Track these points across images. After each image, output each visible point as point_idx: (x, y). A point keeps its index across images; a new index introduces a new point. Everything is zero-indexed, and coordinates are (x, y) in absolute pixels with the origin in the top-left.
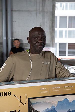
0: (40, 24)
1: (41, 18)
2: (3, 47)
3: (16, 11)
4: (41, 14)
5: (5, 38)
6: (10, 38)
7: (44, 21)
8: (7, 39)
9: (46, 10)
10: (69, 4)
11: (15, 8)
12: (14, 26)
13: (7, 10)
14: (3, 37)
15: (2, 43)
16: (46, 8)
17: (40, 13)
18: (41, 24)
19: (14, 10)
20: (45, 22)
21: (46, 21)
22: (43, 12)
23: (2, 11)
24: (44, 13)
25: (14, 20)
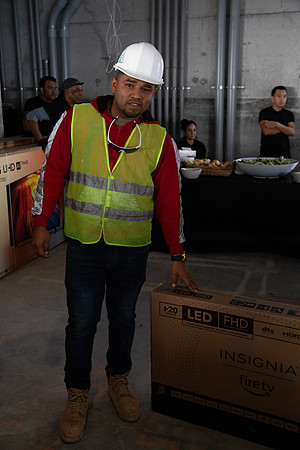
2: (213, 109)
3: (252, 15)
5: (221, 87)
6: (232, 87)
8: (226, 91)
11: (248, 9)
12: (244, 56)
13: (228, 16)
14: (215, 85)
15: (212, 101)
19: (246, 12)
23: (216, 17)
25: (245, 41)
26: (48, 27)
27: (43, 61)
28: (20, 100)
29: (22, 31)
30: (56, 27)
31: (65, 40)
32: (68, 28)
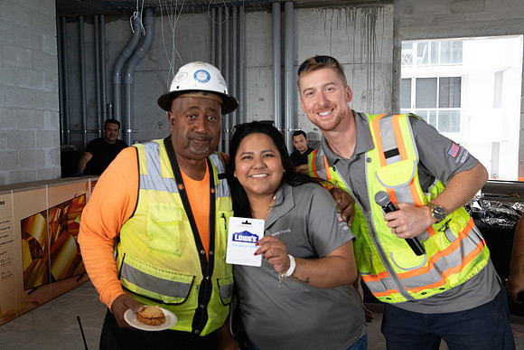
0: (363, 93)
4: (365, 70)
6: (289, 130)
7: (372, 88)
9: (377, 61)
13: (283, 66)
16: (376, 55)
17: (362, 69)
21: (376, 87)
22: (370, 65)
23: (272, 67)
24: (372, 67)
26: (113, 74)
27: (107, 105)
28: (83, 141)
29: (88, 78)
30: (121, 75)
31: (129, 86)
32: (133, 75)
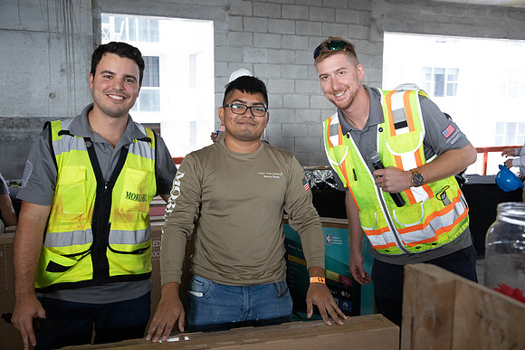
0: (61, 65)
1: (64, 53)
4: (63, 40)
7: (72, 60)
9: (75, 32)
10: (137, 19)
16: (74, 25)
17: (59, 39)
18: (64, 67)
20: (74, 63)
21: (76, 60)
22: (67, 35)
24: (71, 38)
